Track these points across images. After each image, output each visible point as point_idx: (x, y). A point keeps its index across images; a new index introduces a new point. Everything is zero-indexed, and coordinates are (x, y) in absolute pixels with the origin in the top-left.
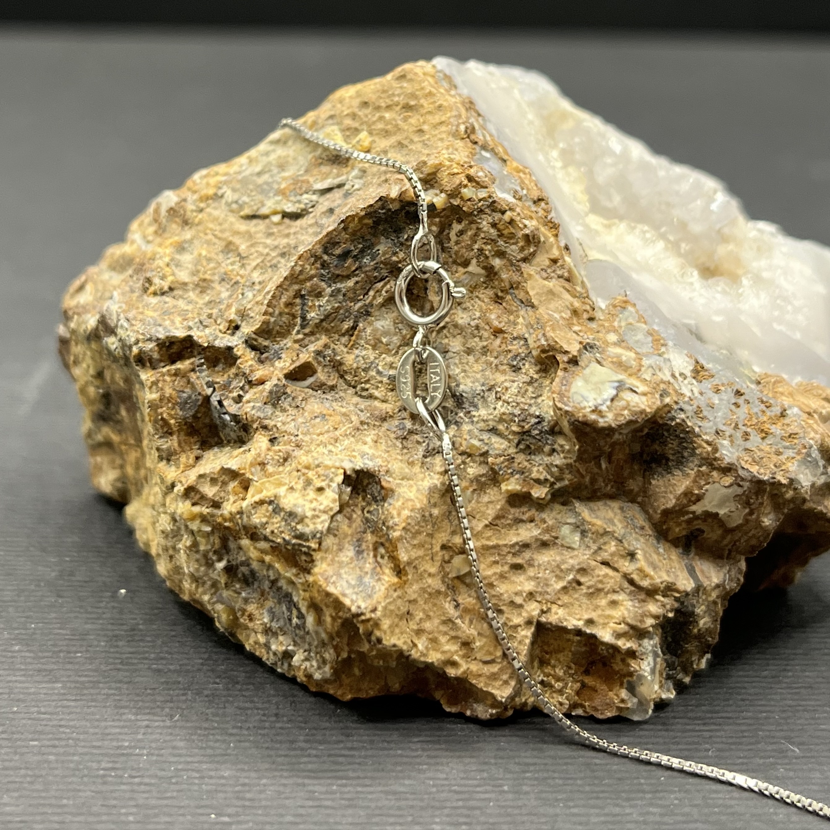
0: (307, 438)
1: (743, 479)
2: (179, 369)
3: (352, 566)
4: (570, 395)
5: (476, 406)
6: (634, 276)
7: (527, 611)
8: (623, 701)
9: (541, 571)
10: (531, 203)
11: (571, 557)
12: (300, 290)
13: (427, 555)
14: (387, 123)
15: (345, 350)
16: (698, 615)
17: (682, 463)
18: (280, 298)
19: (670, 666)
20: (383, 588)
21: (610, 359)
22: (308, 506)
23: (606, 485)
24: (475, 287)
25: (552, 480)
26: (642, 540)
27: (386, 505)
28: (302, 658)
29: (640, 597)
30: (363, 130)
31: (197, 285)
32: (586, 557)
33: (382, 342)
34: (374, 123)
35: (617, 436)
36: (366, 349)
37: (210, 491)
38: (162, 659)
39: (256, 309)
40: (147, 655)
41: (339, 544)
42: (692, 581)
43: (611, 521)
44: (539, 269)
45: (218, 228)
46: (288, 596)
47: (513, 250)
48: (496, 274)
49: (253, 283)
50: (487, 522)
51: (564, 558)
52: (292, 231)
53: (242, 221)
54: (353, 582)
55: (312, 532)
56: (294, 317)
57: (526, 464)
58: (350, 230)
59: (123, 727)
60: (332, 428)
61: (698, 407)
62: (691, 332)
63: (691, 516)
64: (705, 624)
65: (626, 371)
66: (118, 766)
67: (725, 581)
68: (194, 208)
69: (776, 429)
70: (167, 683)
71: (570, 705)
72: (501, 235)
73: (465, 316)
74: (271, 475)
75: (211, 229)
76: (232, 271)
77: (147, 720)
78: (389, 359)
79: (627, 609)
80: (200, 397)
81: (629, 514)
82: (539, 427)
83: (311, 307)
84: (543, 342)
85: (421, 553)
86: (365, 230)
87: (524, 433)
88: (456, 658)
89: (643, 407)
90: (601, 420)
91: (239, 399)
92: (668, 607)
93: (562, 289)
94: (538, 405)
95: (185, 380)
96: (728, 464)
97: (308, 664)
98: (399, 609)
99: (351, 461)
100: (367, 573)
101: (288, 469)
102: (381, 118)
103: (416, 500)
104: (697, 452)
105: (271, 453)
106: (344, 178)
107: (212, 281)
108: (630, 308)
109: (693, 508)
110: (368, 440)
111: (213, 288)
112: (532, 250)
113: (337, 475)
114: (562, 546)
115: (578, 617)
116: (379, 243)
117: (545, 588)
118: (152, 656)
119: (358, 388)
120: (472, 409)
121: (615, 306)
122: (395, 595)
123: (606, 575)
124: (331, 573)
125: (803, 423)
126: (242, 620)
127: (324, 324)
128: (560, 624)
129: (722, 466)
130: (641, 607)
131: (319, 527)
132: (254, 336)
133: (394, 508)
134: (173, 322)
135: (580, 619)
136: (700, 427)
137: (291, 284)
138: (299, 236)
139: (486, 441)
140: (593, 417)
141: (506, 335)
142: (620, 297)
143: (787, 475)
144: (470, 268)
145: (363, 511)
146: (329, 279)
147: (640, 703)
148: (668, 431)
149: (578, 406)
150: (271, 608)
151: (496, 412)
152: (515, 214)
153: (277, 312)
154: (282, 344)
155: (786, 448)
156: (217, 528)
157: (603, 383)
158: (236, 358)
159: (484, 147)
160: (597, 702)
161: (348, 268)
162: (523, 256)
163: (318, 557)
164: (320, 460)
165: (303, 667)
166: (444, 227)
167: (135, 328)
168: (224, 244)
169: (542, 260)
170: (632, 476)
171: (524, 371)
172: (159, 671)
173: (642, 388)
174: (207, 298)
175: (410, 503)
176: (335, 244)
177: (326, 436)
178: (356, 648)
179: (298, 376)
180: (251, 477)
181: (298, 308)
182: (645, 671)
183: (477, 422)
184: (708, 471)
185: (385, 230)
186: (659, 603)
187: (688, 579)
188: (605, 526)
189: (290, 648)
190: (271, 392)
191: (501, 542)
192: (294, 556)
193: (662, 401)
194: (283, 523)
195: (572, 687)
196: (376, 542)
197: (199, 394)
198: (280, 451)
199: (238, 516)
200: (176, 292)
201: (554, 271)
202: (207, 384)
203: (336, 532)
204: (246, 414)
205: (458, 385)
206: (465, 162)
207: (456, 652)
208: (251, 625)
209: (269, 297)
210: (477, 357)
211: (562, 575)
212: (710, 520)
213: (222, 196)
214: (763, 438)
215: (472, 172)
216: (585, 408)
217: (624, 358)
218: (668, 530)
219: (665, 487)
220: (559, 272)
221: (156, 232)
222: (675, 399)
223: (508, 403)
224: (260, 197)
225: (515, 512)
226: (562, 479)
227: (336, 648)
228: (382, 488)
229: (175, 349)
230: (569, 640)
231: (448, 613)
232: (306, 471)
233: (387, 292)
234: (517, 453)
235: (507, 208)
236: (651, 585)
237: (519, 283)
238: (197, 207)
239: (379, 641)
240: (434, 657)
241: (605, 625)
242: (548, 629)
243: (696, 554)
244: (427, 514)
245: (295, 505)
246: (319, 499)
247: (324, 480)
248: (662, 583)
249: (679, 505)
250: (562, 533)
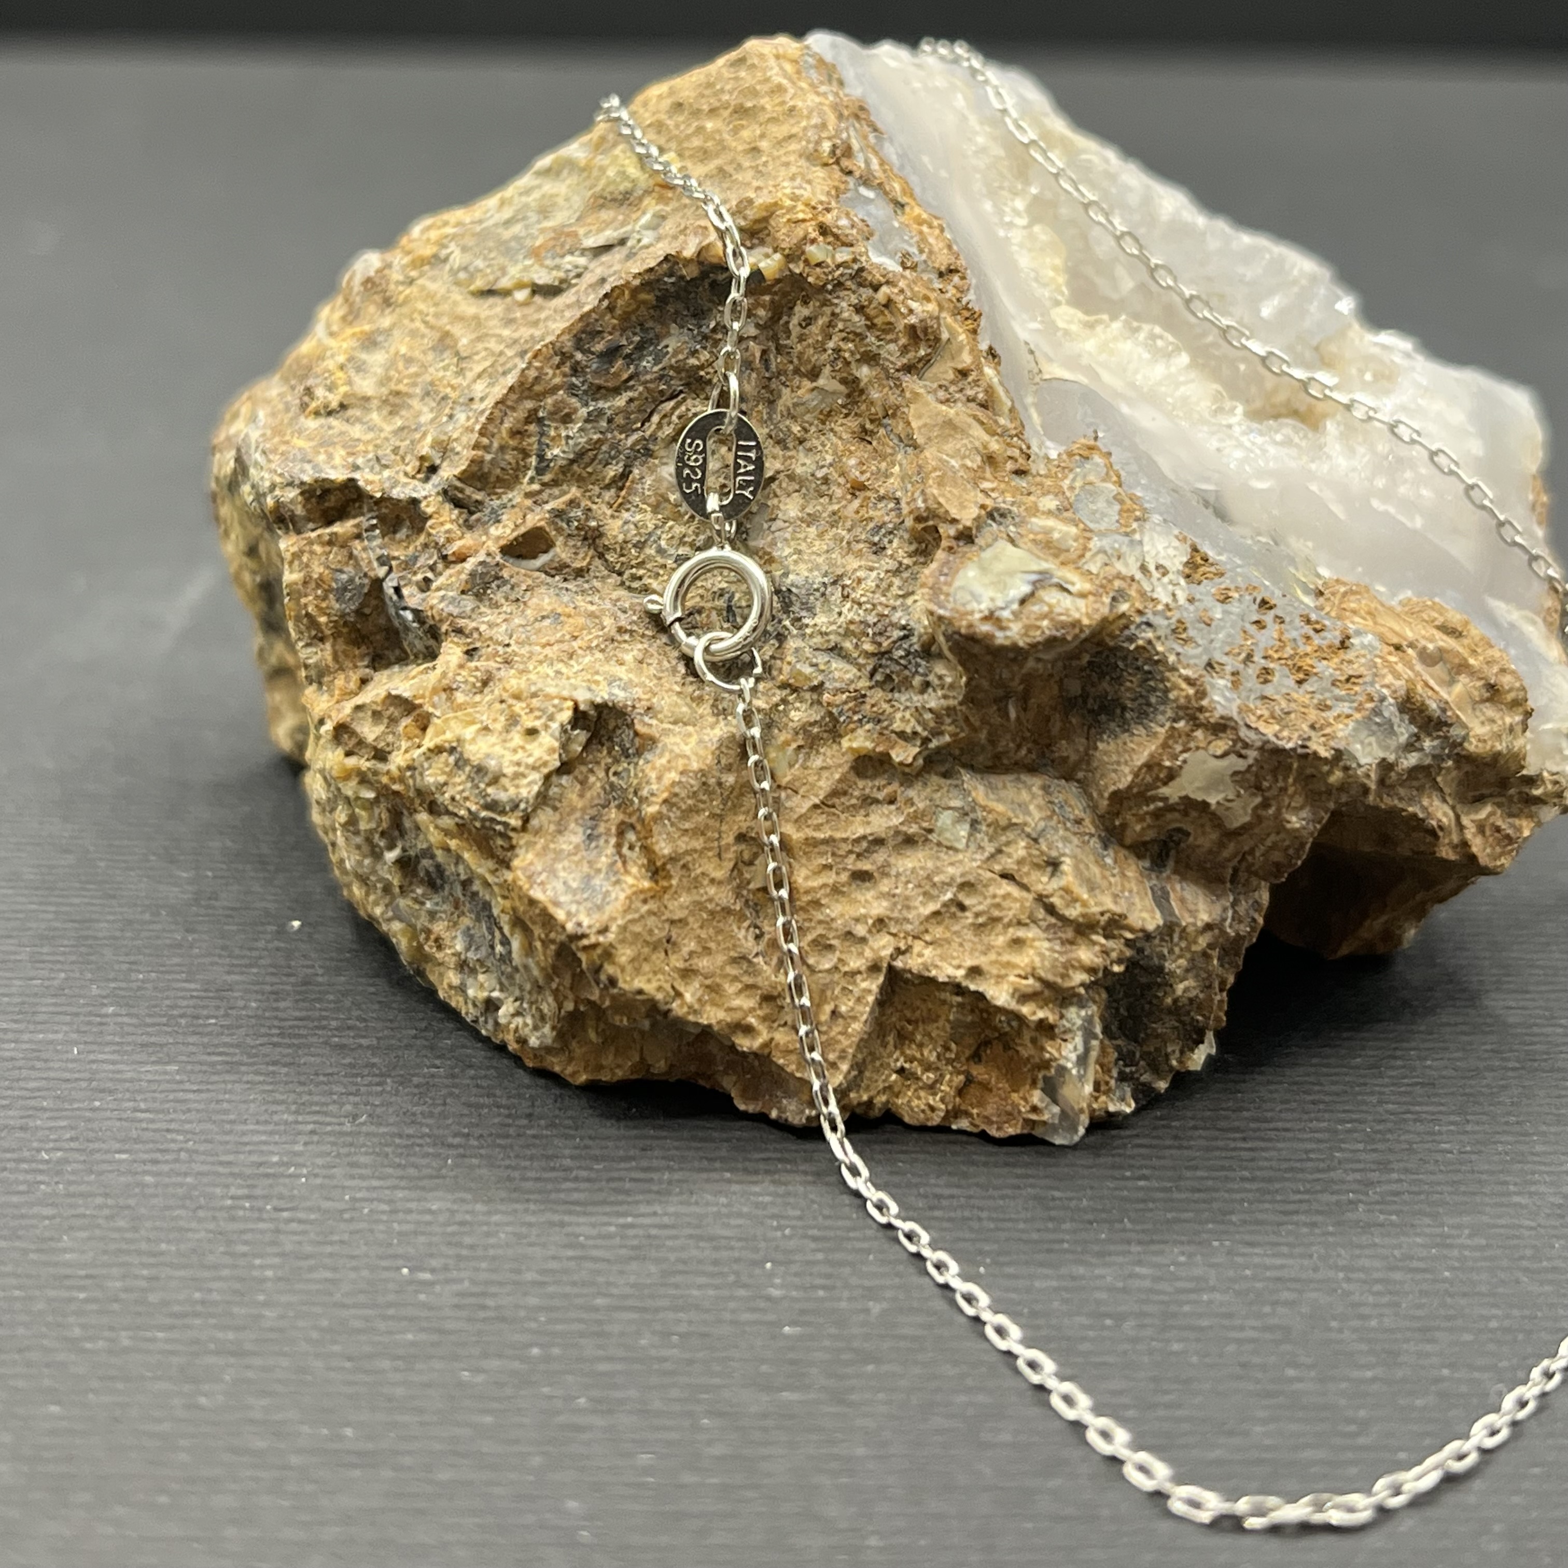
0: (524, 651)
1: (1246, 746)
2: (336, 534)
3: (576, 858)
4: (952, 590)
5: (810, 610)
6: (1125, 409)
7: (872, 949)
8: (1034, 1109)
9: (900, 885)
10: (934, 276)
11: (952, 864)
12: (536, 410)
13: (710, 849)
14: (709, 137)
15: (609, 512)
16: (1172, 973)
17: (1146, 714)
18: (502, 423)
19: (1125, 1058)
20: (622, 896)
21: (1031, 536)
22: (509, 757)
23: (1019, 747)
24: (829, 414)
25: (925, 734)
26: (1076, 840)
27: (641, 762)
28: (512, 1010)
29: (1063, 936)
30: (670, 150)
31: (385, 402)
32: (975, 864)
33: (668, 500)
34: (688, 137)
35: (1031, 664)
36: (642, 511)
37: (370, 732)
38: (349, 1028)
39: (464, 440)
40: (324, 1023)
41: (559, 823)
42: (1158, 915)
43: (1023, 807)
44: (935, 385)
45: (432, 310)
46: (487, 906)
47: (891, 353)
48: (862, 392)
49: (472, 400)
50: (817, 801)
51: (939, 864)
52: (543, 316)
53: (472, 300)
54: (574, 885)
55: (512, 800)
56: (526, 454)
57: (885, 706)
58: (618, 312)
59: (272, 1133)
60: (568, 637)
61: (1179, 621)
62: (1206, 504)
63: (1161, 804)
64: (1186, 990)
65: (1056, 556)
66: (258, 1192)
67: (1224, 920)
68: (401, 278)
69: (1327, 669)
70: (352, 1066)
71: (947, 1112)
72: (871, 327)
73: (808, 462)
74: (460, 707)
75: (421, 313)
76: (441, 380)
77: (315, 1123)
78: (679, 530)
79: (1041, 955)
80: (366, 581)
81: (1058, 798)
82: (905, 646)
83: (553, 439)
84: (920, 504)
85: (698, 844)
86: (643, 311)
87: (883, 654)
88: (752, 1020)
89: (1077, 615)
90: (999, 634)
91: (426, 584)
92: (1114, 955)
93: (970, 420)
94: (906, 609)
95: (345, 552)
96: (1222, 717)
97: (519, 1020)
98: (651, 932)
99: (590, 689)
100: (599, 871)
101: (488, 698)
102: (700, 130)
103: (693, 758)
104: (1171, 696)
105: (464, 673)
106: (628, 228)
107: (407, 395)
108: (1097, 459)
109: (1164, 791)
110: (629, 658)
111: (410, 407)
112: (922, 353)
113: (561, 710)
114: (939, 844)
115: (955, 962)
116: (668, 334)
117: (905, 912)
118: (334, 1024)
119: (625, 576)
120: (804, 613)
121: (1070, 454)
122: (644, 909)
123: (1007, 896)
124: (539, 868)
125: (1378, 660)
126: (426, 948)
127: (575, 467)
128: (926, 974)
129: (1212, 720)
130: (1065, 953)
131: (524, 792)
132: (458, 484)
133: (654, 768)
134: (330, 457)
135: (959, 967)
136: (1178, 654)
137: (520, 399)
138: (550, 323)
139: (822, 667)
140: (985, 628)
141: (868, 494)
142: (1083, 441)
143: (1332, 744)
144: (821, 382)
145: (607, 771)
146: (585, 392)
147: (1064, 1115)
148: (1124, 659)
149: (962, 609)
150: (469, 929)
151: (842, 619)
152: (896, 290)
153: (496, 445)
154: (505, 499)
155: (1338, 699)
156: (384, 793)
157: (1011, 574)
158: (426, 518)
159: (866, 181)
160: (990, 1110)
161: (617, 375)
162: (905, 361)
163: (522, 842)
164: (539, 685)
165: (513, 1026)
166: (779, 311)
167: (273, 466)
168: (437, 335)
169: (943, 370)
170: (1066, 734)
171: (889, 552)
172: (342, 1047)
173: (1079, 584)
174: (399, 423)
175: (681, 763)
176: (596, 334)
177: (556, 647)
178: (586, 995)
179: (524, 551)
180: (431, 710)
181: (533, 439)
182: (1067, 1059)
183: (811, 636)
184: (1188, 729)
185: (677, 312)
186: (1097, 948)
187: (1153, 911)
188: (1011, 814)
189: (496, 994)
190: (472, 574)
191: (838, 835)
192: (487, 839)
193: (1112, 607)
194: (469, 785)
195: (951, 1081)
196: (623, 823)
197: (366, 575)
198: (477, 669)
199: (408, 774)
200: (350, 412)
201: (961, 390)
202: (378, 559)
203: (558, 804)
204: (432, 608)
205: (786, 575)
206: (821, 203)
207: (752, 1010)
208: (439, 956)
209: (483, 419)
210: (821, 529)
211: (935, 892)
212: (1194, 814)
213: (446, 260)
214: (1300, 682)
215: (828, 218)
216: (972, 613)
217: (1056, 535)
218: (1124, 826)
219: (1118, 753)
220: (970, 392)
221: (344, 319)
222: (1138, 605)
223: (860, 604)
224: (501, 260)
225: (864, 786)
226: (941, 733)
227: (556, 993)
228: (636, 734)
229: (332, 501)
230: (944, 1002)
231: (741, 946)
232: (514, 702)
233: (680, 417)
234: (871, 688)
235: (883, 280)
236: (1083, 915)
237: (898, 407)
238: (407, 277)
239: (613, 982)
240: (713, 1016)
241: (1000, 978)
242: (907, 981)
243: (1176, 872)
244: (712, 781)
245: (488, 756)
246: (528, 747)
247: (539, 718)
248: (1102, 914)
249: (1139, 786)
250: (939, 824)
